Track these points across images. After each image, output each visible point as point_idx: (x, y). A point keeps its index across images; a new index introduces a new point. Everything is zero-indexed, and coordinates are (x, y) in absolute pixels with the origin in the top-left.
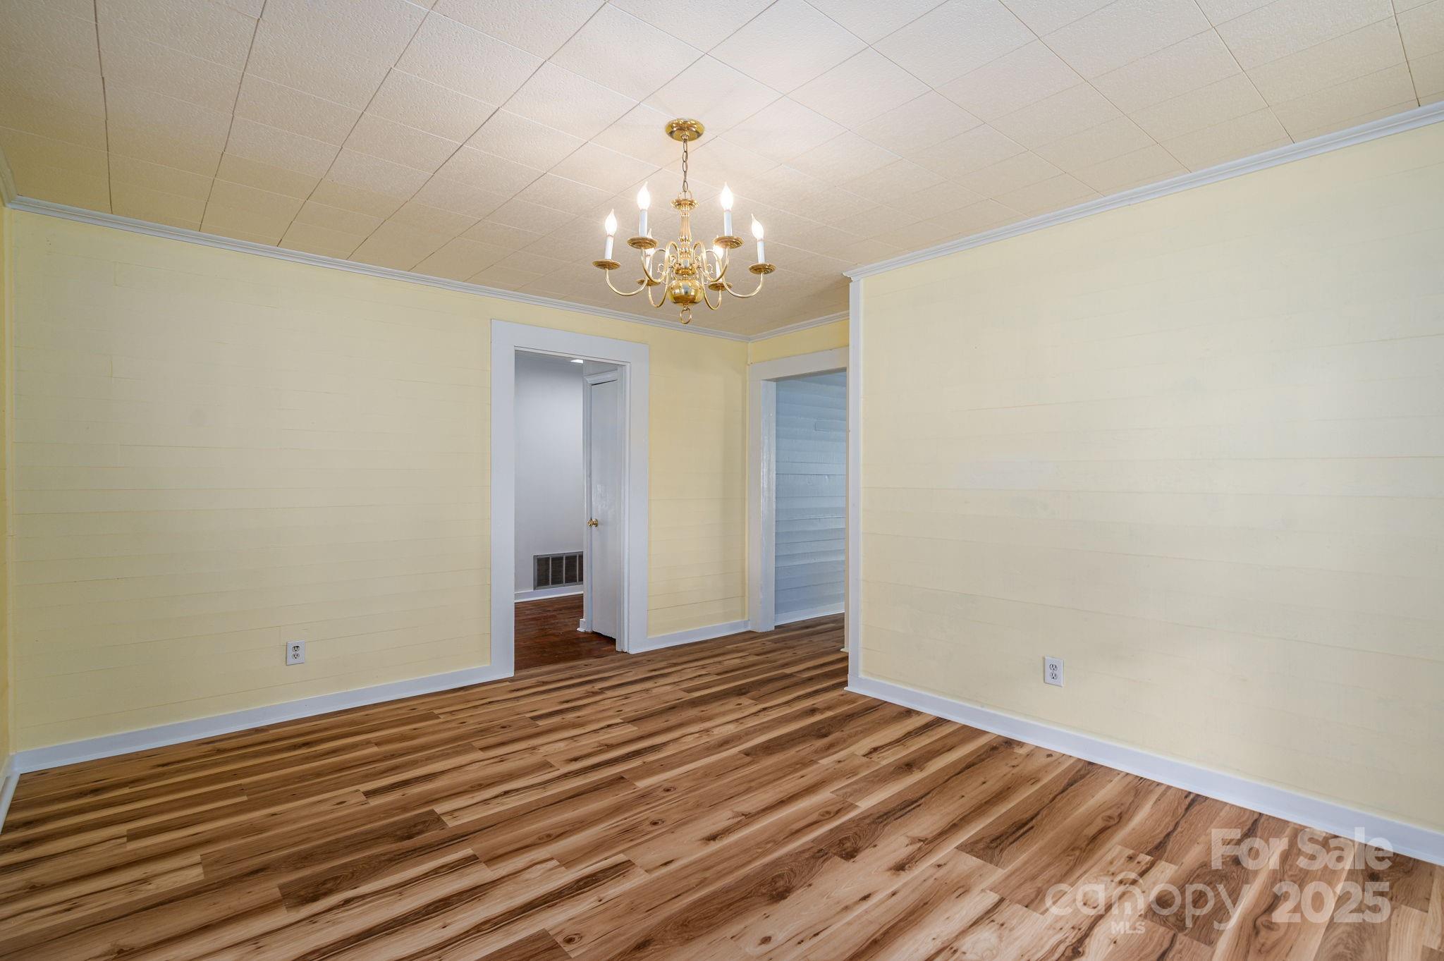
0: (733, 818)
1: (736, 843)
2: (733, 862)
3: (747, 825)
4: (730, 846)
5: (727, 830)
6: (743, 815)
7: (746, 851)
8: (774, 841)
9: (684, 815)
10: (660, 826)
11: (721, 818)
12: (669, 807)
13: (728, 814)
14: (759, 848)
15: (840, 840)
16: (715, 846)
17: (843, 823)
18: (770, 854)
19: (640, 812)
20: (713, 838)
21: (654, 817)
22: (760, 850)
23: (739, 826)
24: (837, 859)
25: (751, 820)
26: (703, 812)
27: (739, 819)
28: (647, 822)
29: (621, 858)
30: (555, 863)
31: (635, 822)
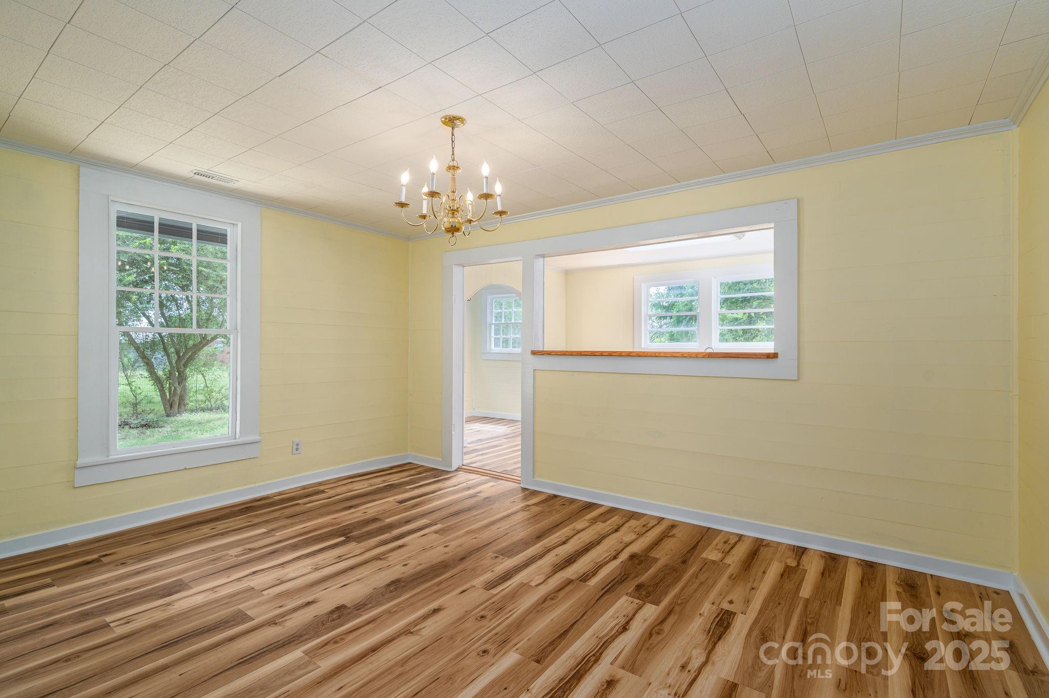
0: (420, 629)
1: (419, 609)
2: (421, 596)
3: (409, 624)
4: (423, 606)
5: (424, 618)
6: (412, 633)
7: (412, 604)
8: (390, 613)
9: (463, 626)
10: (479, 615)
11: (430, 628)
12: (476, 634)
13: (425, 632)
14: (402, 607)
15: (340, 618)
16: (434, 605)
17: (327, 634)
18: (395, 604)
19: (499, 625)
20: (436, 611)
21: (484, 622)
22: (403, 606)
23: (416, 622)
24: (349, 606)
25: (405, 630)
26: (446, 632)
27: (415, 629)
28: (489, 617)
29: (494, 591)
30: (533, 584)
31: (499, 617)
